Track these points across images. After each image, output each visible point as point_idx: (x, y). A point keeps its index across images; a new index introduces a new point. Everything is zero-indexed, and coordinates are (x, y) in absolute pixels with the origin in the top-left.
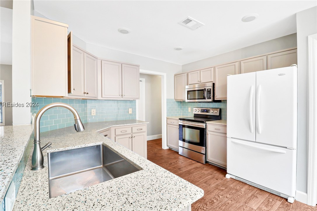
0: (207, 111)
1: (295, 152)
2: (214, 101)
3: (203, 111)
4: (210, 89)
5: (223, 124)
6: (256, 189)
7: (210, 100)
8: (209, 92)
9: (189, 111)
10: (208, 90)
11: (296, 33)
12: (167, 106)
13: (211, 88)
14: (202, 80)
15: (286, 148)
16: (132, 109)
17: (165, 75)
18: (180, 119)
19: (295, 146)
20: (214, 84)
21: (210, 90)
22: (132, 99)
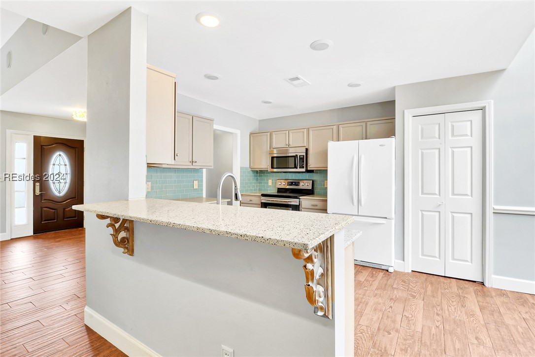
0: (297, 184)
1: (393, 221)
2: (308, 171)
3: (291, 184)
4: (304, 156)
5: (321, 199)
6: (359, 266)
7: (304, 170)
8: (302, 159)
9: (269, 185)
10: (301, 157)
11: (395, 101)
12: (241, 177)
13: (304, 154)
14: (291, 143)
15: (386, 218)
16: (198, 182)
17: (238, 132)
18: (263, 195)
19: (393, 216)
20: (307, 150)
21: (302, 157)
22: (199, 167)
